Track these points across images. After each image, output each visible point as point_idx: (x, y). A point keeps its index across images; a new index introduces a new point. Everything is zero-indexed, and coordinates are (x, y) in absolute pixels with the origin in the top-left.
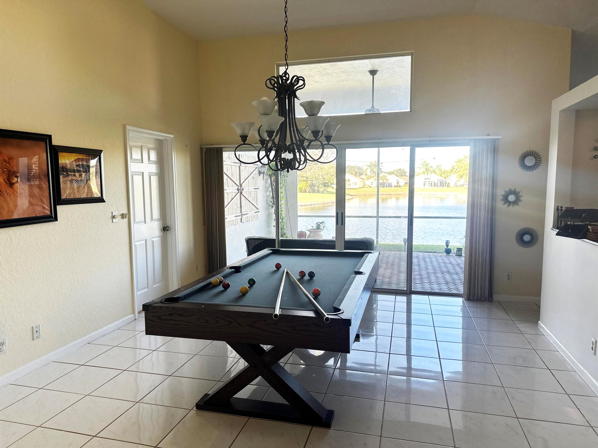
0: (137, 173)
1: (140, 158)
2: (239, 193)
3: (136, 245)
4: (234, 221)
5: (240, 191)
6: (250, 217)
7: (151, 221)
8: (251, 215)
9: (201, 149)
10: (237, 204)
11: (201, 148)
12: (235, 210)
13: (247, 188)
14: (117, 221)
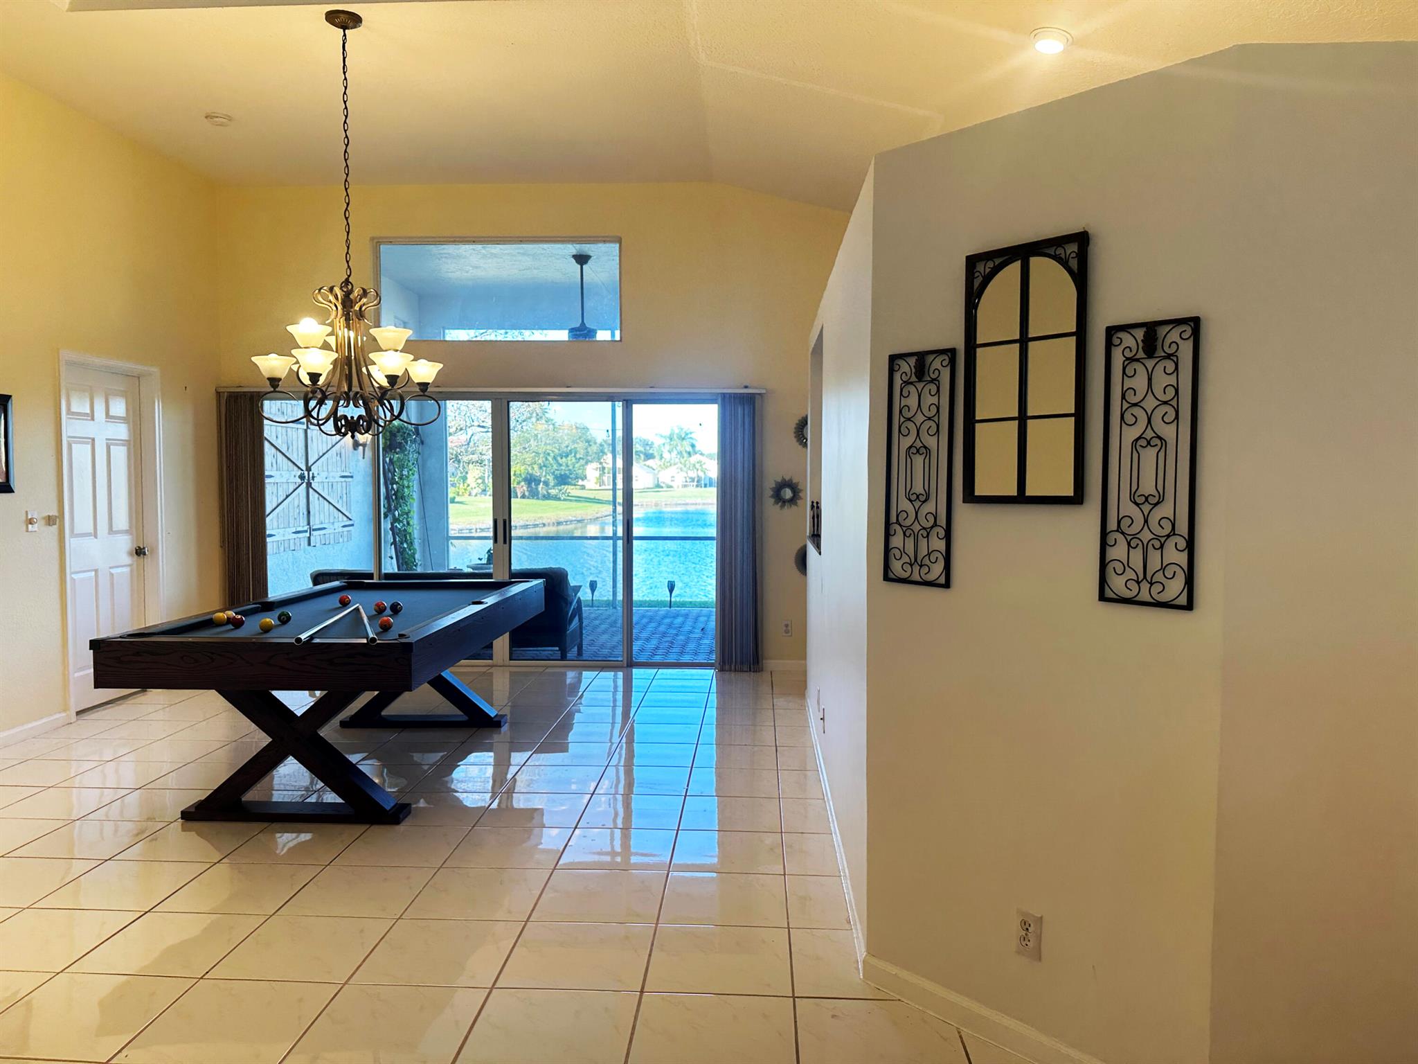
0: (81, 440)
1: (88, 411)
2: (305, 484)
3: (74, 580)
4: (292, 542)
5: (306, 480)
6: (332, 536)
7: (109, 534)
8: (332, 531)
9: (218, 394)
10: (299, 506)
11: (217, 392)
12: (295, 519)
13: (324, 475)
14: (36, 529)
